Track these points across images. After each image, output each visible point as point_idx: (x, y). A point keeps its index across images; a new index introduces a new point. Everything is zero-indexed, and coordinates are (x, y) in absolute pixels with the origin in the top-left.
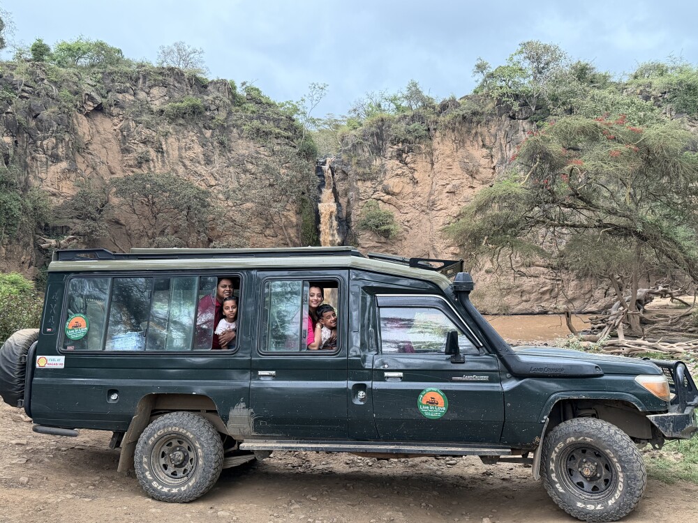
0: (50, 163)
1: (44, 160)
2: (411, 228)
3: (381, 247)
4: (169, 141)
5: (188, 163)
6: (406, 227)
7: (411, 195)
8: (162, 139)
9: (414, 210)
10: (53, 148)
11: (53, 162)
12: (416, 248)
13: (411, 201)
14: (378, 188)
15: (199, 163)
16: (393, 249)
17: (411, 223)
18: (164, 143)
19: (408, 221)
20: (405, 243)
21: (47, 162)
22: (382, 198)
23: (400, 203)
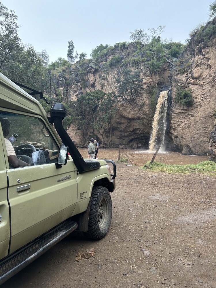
0: (74, 93)
1: (72, 92)
2: (206, 99)
4: (109, 77)
6: (203, 99)
7: (208, 76)
8: (107, 76)
9: (209, 86)
10: (74, 88)
13: (208, 80)
14: (189, 76)
15: (117, 83)
19: (204, 94)
22: (190, 82)
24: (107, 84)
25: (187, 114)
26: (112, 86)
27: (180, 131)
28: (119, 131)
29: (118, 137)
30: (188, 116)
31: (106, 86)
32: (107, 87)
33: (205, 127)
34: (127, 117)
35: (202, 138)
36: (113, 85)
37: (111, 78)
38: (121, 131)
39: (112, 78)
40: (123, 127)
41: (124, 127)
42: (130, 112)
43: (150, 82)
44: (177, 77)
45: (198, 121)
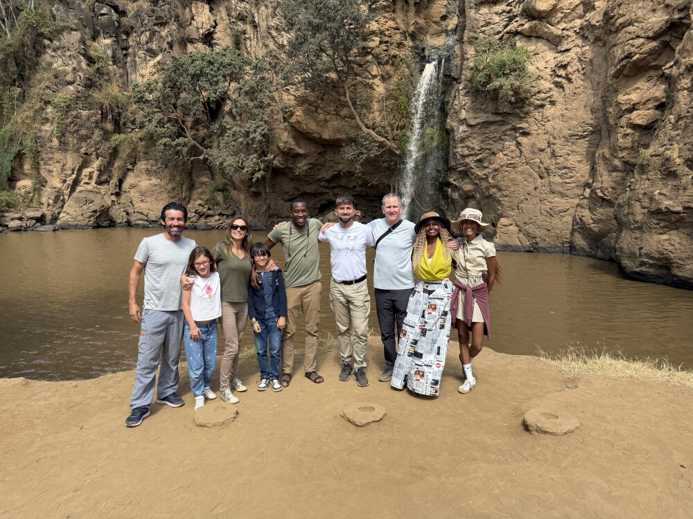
0: (148, 58)
1: (143, 56)
2: (570, 80)
3: (503, 123)
4: (260, 12)
5: (274, 33)
6: (559, 80)
7: (580, 10)
8: (254, 11)
9: (579, 42)
10: (147, 43)
11: (151, 57)
12: (571, 119)
13: (578, 22)
14: (514, 10)
15: (284, 30)
16: (524, 125)
17: (569, 69)
18: (256, 15)
19: (564, 67)
20: (549, 111)
21: (145, 58)
22: (519, 29)
23: (556, 30)
24: (252, 36)
25: (509, 127)
26: (267, 42)
27: (483, 179)
28: (292, 180)
29: (286, 197)
30: (512, 132)
31: (251, 41)
32: (254, 43)
33: (565, 168)
34: (316, 135)
35: (557, 199)
36: (273, 38)
37: (264, 17)
38: (297, 179)
39: (267, 17)
40: (302, 166)
41: (306, 168)
42: (326, 121)
43: (388, 30)
44: (477, 12)
45: (543, 147)
